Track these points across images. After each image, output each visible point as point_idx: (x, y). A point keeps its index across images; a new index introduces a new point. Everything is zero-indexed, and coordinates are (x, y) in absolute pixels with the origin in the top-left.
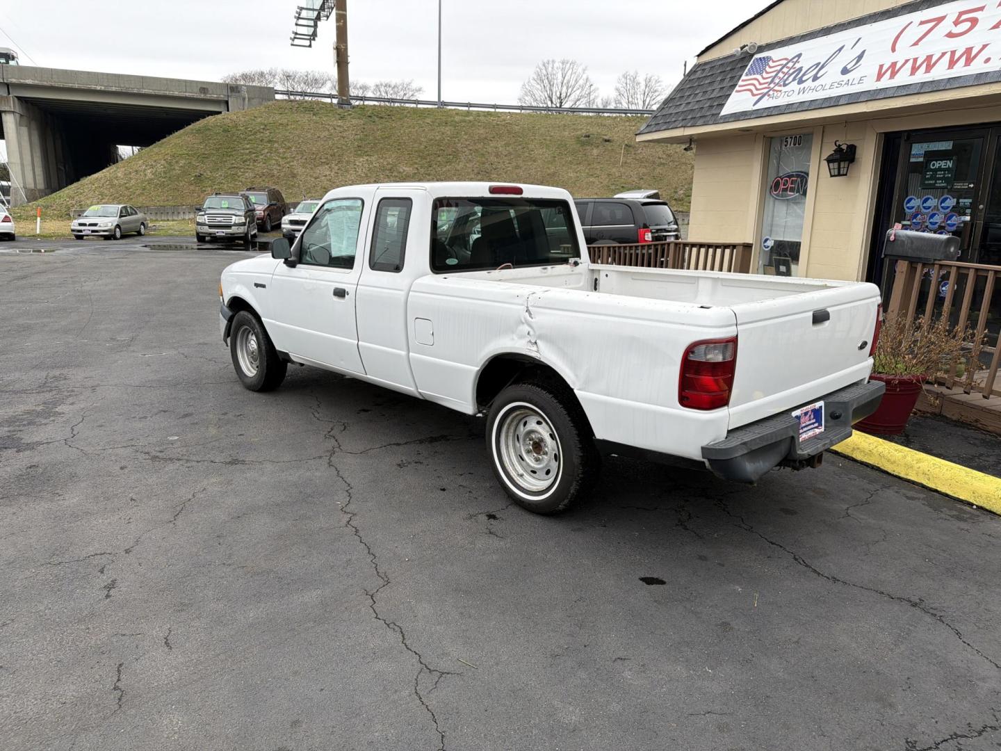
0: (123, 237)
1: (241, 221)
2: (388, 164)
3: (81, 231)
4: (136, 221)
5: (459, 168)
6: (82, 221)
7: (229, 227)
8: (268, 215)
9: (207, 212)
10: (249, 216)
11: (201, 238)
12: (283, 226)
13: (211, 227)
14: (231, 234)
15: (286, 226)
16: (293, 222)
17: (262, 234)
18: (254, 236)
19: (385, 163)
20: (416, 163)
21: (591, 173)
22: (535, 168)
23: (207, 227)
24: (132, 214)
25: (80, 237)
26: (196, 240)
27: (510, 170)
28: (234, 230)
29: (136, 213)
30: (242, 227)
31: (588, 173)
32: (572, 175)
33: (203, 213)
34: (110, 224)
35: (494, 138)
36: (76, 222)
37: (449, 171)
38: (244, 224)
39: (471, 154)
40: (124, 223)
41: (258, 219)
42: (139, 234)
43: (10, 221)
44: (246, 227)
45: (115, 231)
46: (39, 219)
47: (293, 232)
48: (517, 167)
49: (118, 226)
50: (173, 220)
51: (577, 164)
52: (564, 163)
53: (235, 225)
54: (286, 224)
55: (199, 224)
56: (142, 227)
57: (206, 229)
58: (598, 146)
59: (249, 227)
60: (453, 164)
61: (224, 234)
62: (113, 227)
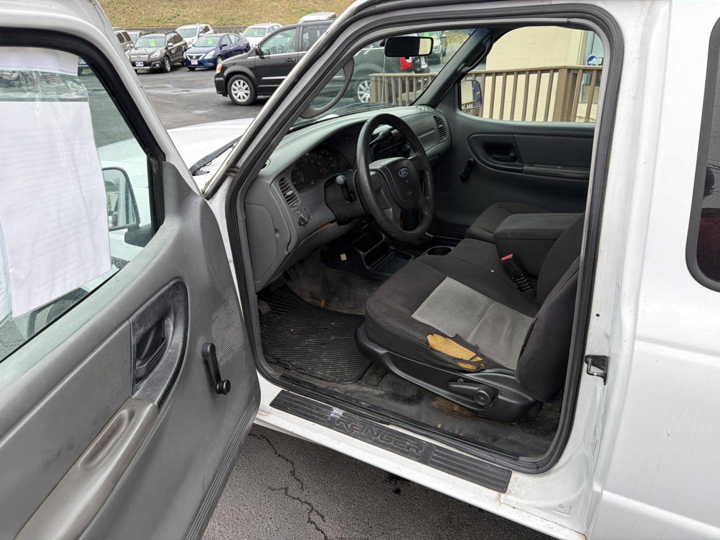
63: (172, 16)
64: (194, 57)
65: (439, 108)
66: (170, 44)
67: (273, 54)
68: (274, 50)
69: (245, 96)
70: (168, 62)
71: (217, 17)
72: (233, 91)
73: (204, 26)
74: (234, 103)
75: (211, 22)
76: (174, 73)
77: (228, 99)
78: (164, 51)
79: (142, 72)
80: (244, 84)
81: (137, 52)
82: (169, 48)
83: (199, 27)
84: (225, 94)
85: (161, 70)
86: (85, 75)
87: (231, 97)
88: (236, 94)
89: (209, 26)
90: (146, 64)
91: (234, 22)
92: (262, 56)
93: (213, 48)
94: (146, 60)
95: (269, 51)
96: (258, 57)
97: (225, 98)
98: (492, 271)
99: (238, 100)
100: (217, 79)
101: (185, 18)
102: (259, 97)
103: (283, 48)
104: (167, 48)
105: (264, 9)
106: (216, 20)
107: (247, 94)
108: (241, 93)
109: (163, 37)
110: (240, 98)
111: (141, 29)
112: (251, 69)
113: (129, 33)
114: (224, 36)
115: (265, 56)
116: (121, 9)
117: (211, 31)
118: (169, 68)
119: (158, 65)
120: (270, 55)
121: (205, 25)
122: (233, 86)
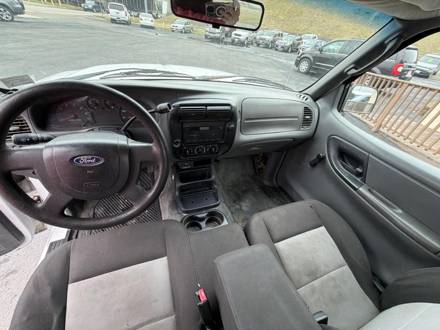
0: (185, 33)
1: (219, 32)
2: (276, 14)
3: (173, 29)
4: (189, 27)
5: (301, 19)
6: (174, 25)
7: (215, 33)
8: (230, 30)
9: (209, 26)
10: (222, 30)
11: (206, 37)
12: (232, 36)
13: (209, 32)
14: (215, 37)
15: (233, 36)
16: (236, 35)
17: (226, 38)
18: (223, 38)
19: (274, 14)
20: (285, 15)
21: (354, 28)
22: (331, 23)
23: (208, 33)
24: (189, 24)
25: (173, 31)
26: (204, 37)
27: (320, 22)
28: (216, 35)
29: (190, 24)
30: (219, 34)
31: (353, 28)
32: (346, 28)
33: (208, 27)
34: (181, 27)
35: (319, 6)
36: (172, 25)
37: (297, 20)
38: (220, 33)
39: (308, 13)
40: (186, 27)
41: (226, 32)
42: (190, 32)
43: (153, 22)
44: (220, 34)
45: (183, 30)
46: (163, 22)
47: (235, 39)
48: (324, 21)
49: (184, 28)
50: (202, 29)
51: (350, 23)
52: (344, 21)
53: (217, 33)
54: (233, 35)
55: (206, 31)
56: (191, 30)
57: (207, 33)
58: (362, 15)
59: (221, 34)
60: (299, 17)
61: (213, 36)
62: (182, 29)
63: (304, 29)
64: (302, 48)
65: (319, 102)
66: (295, 41)
67: (328, 52)
68: (329, 50)
69: (305, 69)
70: (291, 48)
71: (323, 33)
72: (301, 66)
73: (314, 36)
74: (299, 71)
75: (319, 35)
76: (291, 53)
77: (297, 68)
78: (292, 43)
79: (280, 50)
80: (307, 64)
81: (282, 41)
82: (294, 42)
83: (312, 36)
84: (297, 66)
85: (286, 51)
86: (260, 47)
87: (299, 69)
88: (301, 67)
89: (317, 36)
90: (282, 47)
91: (329, 36)
92: (321, 52)
93: (312, 46)
94: (283, 45)
95: (326, 51)
96: (319, 52)
97: (296, 68)
98: (199, 285)
99: (301, 70)
100: (297, 59)
101: (309, 31)
102: (310, 71)
103: (334, 50)
104: (293, 42)
105: (347, 33)
106: (322, 34)
107: (306, 69)
108: (304, 68)
109: (294, 37)
110: (302, 69)
111: (290, 33)
112: (313, 57)
113: (283, 33)
114: (319, 42)
115: (322, 52)
116: (287, 23)
117: (317, 38)
118: (290, 51)
119: (286, 49)
120: (326, 53)
121: (316, 35)
122: (302, 64)
